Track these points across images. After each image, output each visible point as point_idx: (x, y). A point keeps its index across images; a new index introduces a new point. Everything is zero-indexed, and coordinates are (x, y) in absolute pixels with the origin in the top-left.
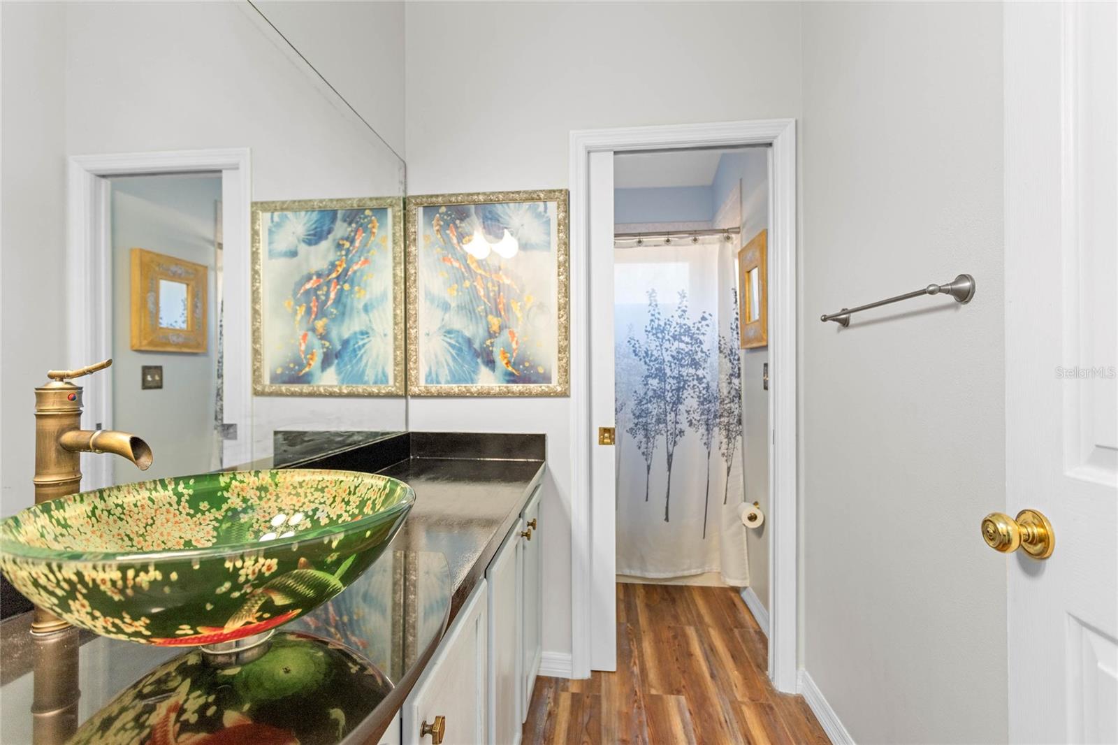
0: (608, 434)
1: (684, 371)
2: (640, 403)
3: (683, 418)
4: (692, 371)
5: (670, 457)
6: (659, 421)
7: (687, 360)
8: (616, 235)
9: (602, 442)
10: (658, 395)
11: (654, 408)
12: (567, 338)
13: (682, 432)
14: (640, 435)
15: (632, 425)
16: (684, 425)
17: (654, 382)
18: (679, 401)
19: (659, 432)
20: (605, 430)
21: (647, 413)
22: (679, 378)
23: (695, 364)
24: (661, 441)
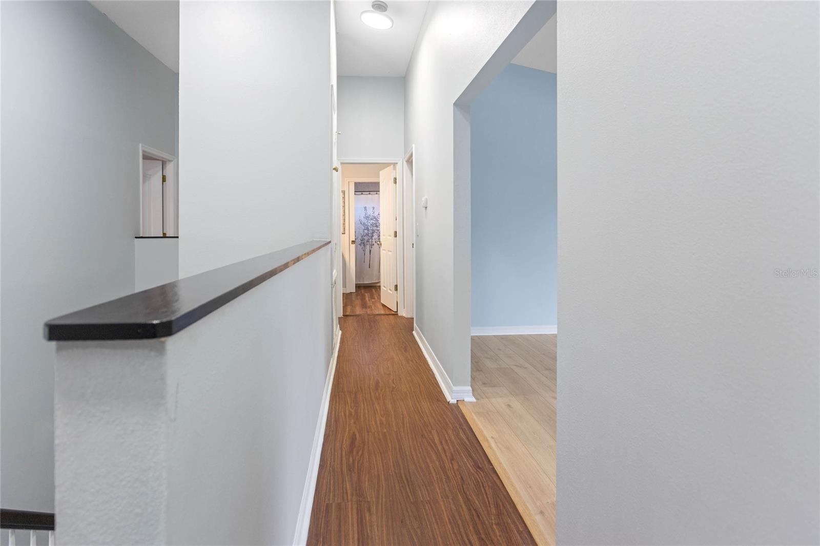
0: (353, 242)
1: (374, 228)
2: (362, 237)
3: (374, 241)
4: (376, 228)
5: (370, 251)
6: (367, 242)
7: (375, 225)
8: (355, 192)
9: (352, 244)
10: (367, 235)
11: (366, 238)
12: (345, 222)
13: (373, 245)
14: (362, 245)
15: (360, 243)
16: (374, 243)
17: (366, 231)
18: (373, 236)
19: (367, 244)
20: (353, 241)
21: (364, 239)
22: (373, 230)
23: (377, 226)
24: (368, 247)
